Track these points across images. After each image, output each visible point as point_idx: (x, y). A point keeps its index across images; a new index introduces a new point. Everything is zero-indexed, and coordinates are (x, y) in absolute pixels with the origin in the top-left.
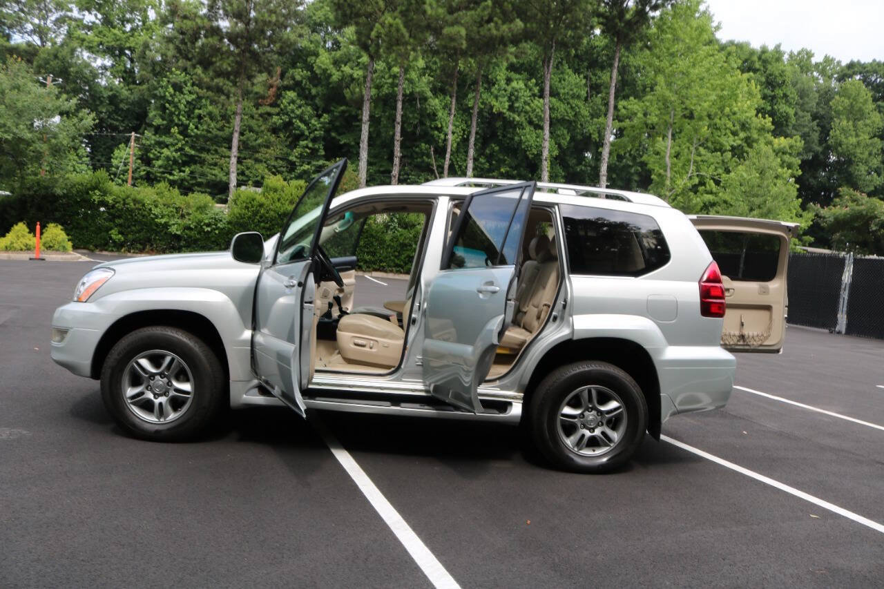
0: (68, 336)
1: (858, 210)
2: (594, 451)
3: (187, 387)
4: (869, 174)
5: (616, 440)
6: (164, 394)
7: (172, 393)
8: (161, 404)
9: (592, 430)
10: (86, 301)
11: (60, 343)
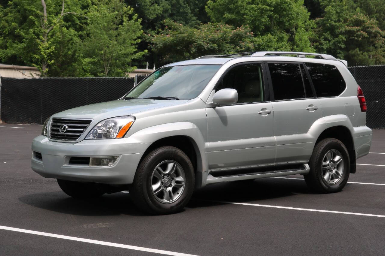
0: (118, 160)
1: (181, 37)
2: (333, 181)
3: (180, 179)
4: (153, 4)
5: (341, 174)
6: (171, 185)
7: (173, 184)
8: (169, 191)
9: (332, 171)
10: (123, 137)
11: (111, 166)
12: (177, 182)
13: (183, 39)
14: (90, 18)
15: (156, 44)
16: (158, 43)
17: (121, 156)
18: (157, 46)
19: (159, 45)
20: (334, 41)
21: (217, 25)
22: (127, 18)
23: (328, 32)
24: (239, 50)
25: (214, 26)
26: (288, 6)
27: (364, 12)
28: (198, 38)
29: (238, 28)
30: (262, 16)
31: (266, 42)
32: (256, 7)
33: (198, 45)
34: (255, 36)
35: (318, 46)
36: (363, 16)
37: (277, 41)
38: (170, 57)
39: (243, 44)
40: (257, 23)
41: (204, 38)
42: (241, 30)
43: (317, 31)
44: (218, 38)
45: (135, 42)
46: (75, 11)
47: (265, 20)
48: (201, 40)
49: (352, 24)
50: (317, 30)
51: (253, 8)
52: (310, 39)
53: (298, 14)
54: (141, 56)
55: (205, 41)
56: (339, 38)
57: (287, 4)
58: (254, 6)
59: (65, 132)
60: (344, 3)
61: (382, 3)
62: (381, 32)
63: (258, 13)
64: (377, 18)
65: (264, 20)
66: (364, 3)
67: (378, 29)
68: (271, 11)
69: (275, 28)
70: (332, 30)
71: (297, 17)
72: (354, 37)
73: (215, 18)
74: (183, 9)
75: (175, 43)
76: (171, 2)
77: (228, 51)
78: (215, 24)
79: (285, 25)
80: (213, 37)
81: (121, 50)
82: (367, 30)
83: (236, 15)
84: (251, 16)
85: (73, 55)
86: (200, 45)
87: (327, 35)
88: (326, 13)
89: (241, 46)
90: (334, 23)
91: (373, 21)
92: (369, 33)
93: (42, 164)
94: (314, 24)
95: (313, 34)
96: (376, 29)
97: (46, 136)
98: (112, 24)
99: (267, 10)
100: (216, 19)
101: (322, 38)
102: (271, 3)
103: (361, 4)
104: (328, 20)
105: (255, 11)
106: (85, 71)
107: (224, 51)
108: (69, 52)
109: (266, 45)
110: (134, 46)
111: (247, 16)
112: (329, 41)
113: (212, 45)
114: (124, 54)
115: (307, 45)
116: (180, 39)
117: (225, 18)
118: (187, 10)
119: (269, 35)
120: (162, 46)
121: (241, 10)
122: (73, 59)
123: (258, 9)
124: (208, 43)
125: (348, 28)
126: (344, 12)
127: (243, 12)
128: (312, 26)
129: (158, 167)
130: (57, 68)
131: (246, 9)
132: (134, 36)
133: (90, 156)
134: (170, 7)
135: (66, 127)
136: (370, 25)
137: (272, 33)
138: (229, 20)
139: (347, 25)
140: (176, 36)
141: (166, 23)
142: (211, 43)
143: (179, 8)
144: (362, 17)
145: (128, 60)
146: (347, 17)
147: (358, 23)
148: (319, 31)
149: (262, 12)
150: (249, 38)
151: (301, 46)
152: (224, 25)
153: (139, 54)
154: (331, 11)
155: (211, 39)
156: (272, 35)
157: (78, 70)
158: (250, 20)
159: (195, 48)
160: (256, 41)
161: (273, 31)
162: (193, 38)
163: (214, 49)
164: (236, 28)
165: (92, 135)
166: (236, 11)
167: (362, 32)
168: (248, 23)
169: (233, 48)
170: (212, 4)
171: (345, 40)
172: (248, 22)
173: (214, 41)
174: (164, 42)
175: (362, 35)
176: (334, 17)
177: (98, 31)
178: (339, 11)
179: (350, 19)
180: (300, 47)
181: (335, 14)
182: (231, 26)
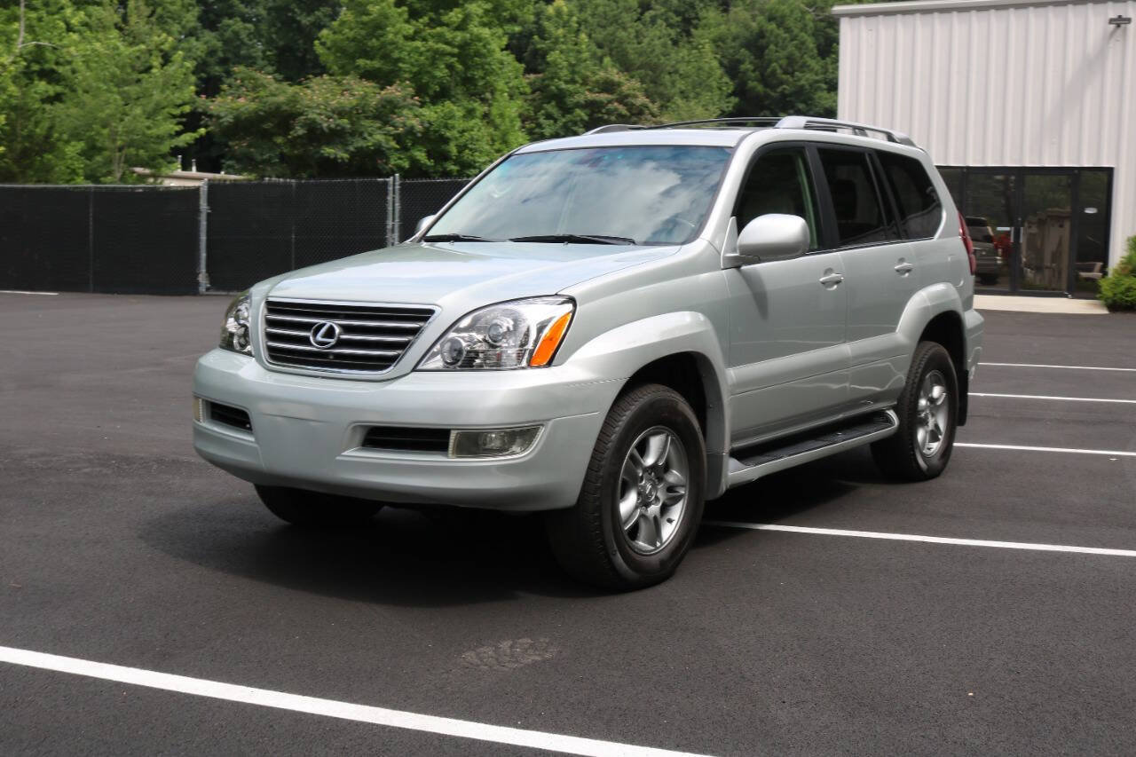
1: (273, 103)
2: (929, 449)
3: (674, 477)
5: (942, 430)
6: (656, 499)
7: (662, 495)
8: (655, 518)
9: (927, 424)
10: (549, 364)
11: (519, 455)
12: (671, 489)
13: (278, 107)
14: (84, 56)
15: (219, 117)
16: (222, 114)
17: (550, 423)
18: (221, 121)
19: (224, 119)
20: (564, 120)
21: (344, 82)
22: (160, 60)
23: (553, 103)
24: (392, 133)
25: (336, 81)
26: (484, 46)
27: (618, 65)
28: (309, 107)
29: (388, 87)
30: (433, 63)
31: (443, 118)
32: (423, 46)
33: (308, 122)
34: (422, 105)
35: (534, 128)
36: (618, 74)
37: (464, 116)
38: (249, 146)
39: (398, 120)
40: (425, 79)
41: (322, 107)
42: (394, 92)
43: (531, 100)
44: (349, 106)
45: (177, 112)
46: (50, 40)
47: (441, 72)
48: (315, 111)
49: (599, 88)
50: (530, 97)
51: (417, 48)
52: (520, 115)
53: (502, 64)
54: (192, 142)
55: (324, 112)
56: (575, 114)
57: (481, 44)
58: (418, 43)
59: (333, 347)
60: (584, 46)
61: (649, 50)
62: (650, 105)
63: (427, 59)
64: (641, 78)
65: (438, 74)
66: (617, 48)
67: (646, 101)
68: (453, 55)
69: (458, 91)
70: (559, 98)
71: (500, 69)
72: (602, 113)
73: (337, 65)
74: (248, 49)
75: (260, 115)
76: (222, 35)
77: (370, 135)
78: (338, 78)
79: (476, 85)
80: (341, 103)
81: (149, 128)
82: (626, 101)
83: (382, 62)
84: (412, 65)
85: (47, 137)
86: (314, 121)
87: (551, 108)
88: (548, 63)
89: (397, 124)
90: (563, 86)
91: (635, 83)
92: (630, 107)
93: (256, 445)
94: (525, 85)
95: (522, 107)
96: (641, 100)
97: (249, 354)
98: (129, 70)
99: (444, 54)
100: (340, 68)
101: (543, 115)
102: (453, 38)
103: (611, 50)
104: (552, 78)
105: (421, 54)
106: (74, 172)
107: (361, 134)
108: (38, 130)
109: (442, 124)
110: (175, 121)
111: (404, 63)
112: (556, 120)
113: (339, 122)
114: (158, 137)
115: (514, 126)
116: (270, 108)
117: (358, 66)
118: (255, 52)
119: (448, 103)
120: (231, 120)
121: (393, 52)
122: (47, 144)
123: (428, 51)
124: (331, 118)
125: (590, 96)
126: (583, 65)
127: (396, 55)
128: (521, 89)
129: (632, 449)
130: (10, 162)
131: (401, 50)
132: (178, 98)
133: (449, 427)
134: (220, 44)
135: (337, 330)
136: (632, 92)
137: (453, 99)
138: (366, 71)
139: (590, 90)
140: (265, 100)
141: (239, 73)
142: (335, 116)
143: (239, 47)
144: (615, 75)
145: (165, 148)
146: (589, 74)
147: (608, 86)
148: (534, 100)
149: (436, 56)
150: (410, 109)
151: (503, 128)
152: (358, 80)
153: (188, 137)
154: (559, 60)
155: (337, 108)
156: (453, 103)
157: (57, 169)
158: (410, 72)
159: (301, 126)
160: (424, 116)
161: (454, 96)
162: (298, 106)
163: (343, 129)
164: (382, 89)
165: (439, 357)
166: (381, 53)
167: (616, 104)
168: (406, 79)
169: (380, 128)
170: (332, 37)
171: (586, 118)
172: (407, 75)
173: (341, 113)
174: (235, 113)
175: (616, 110)
176: (564, 73)
177: (101, 85)
178: (574, 62)
179: (594, 79)
180: (500, 130)
181: (566, 68)
182: (374, 84)
